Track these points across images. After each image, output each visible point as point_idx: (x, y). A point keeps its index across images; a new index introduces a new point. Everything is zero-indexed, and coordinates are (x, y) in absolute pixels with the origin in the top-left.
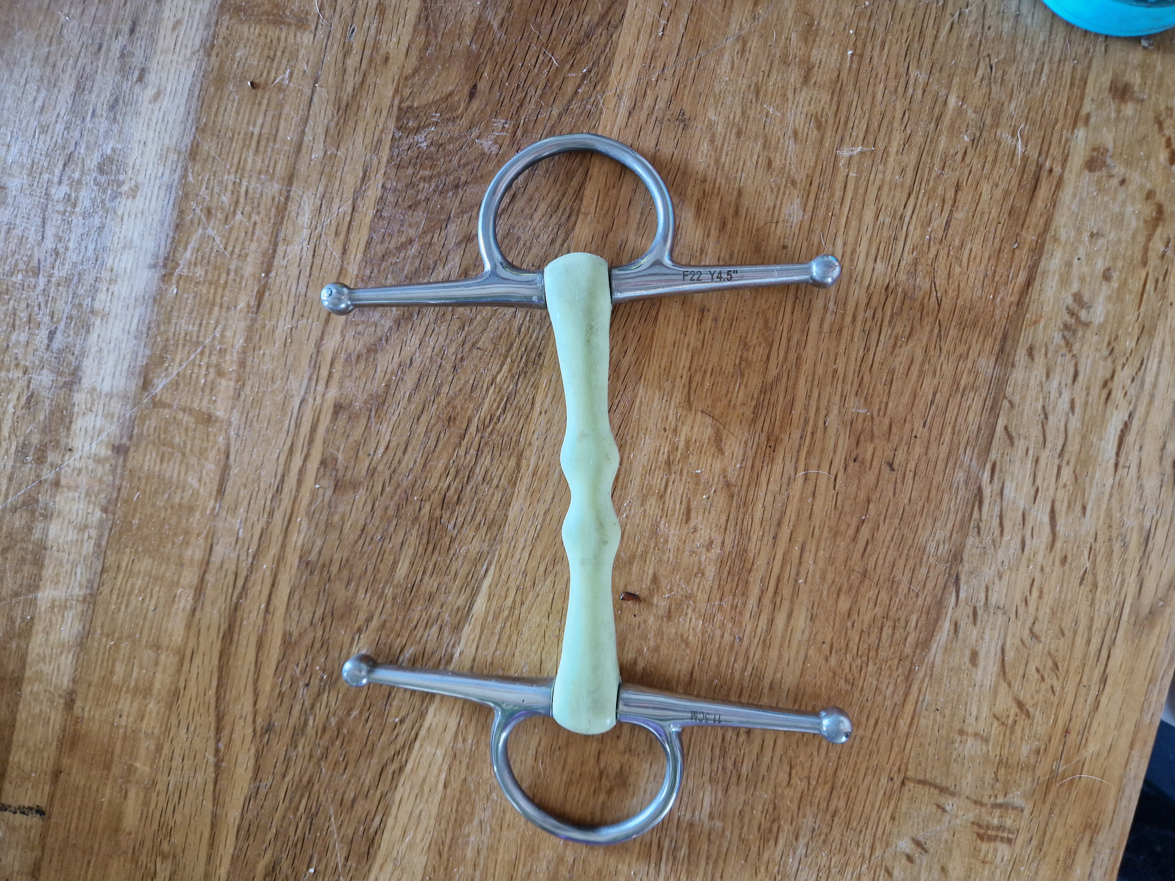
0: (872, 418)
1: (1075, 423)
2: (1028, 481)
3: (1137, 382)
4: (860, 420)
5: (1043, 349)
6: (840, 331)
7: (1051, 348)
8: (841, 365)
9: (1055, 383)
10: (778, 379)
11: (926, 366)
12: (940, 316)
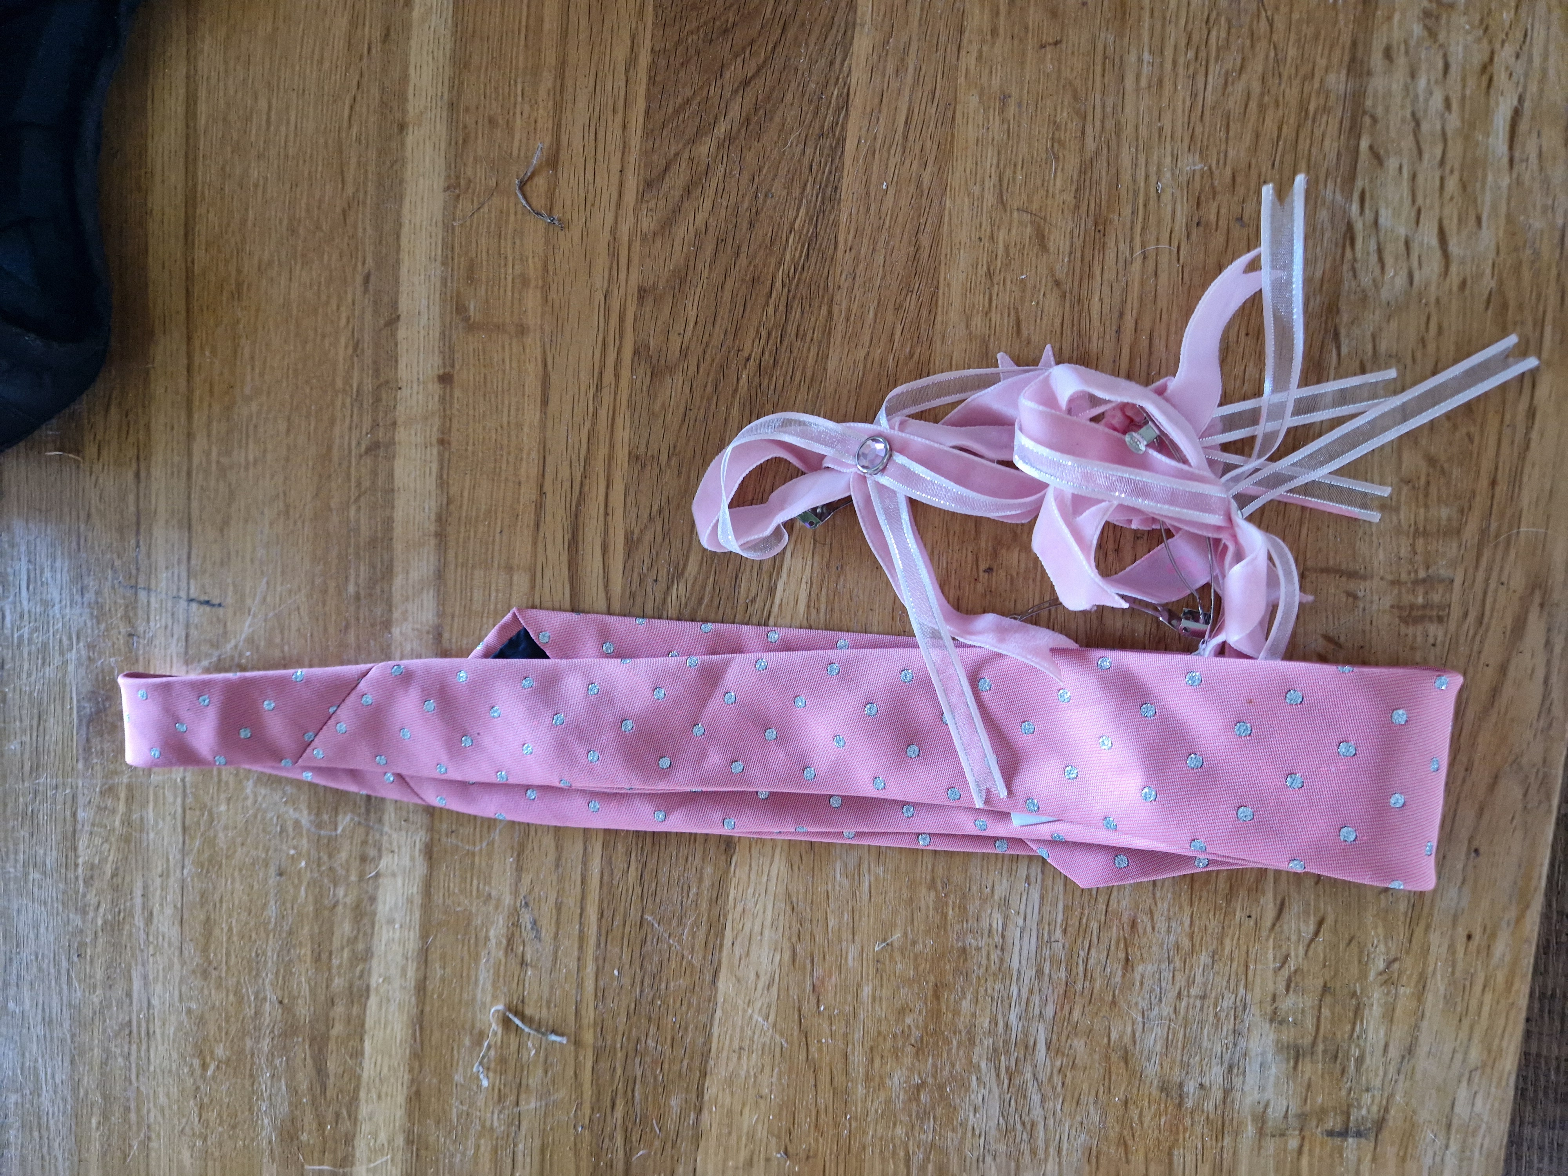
0: (1211, 172)
1: (1454, 121)
2: (1407, 202)
3: (1524, 58)
4: (1198, 177)
5: (1402, 47)
6: (1160, 82)
7: (1413, 42)
8: (1167, 122)
9: (1422, 83)
10: (1097, 153)
11: (1266, 98)
12: (1275, 37)
